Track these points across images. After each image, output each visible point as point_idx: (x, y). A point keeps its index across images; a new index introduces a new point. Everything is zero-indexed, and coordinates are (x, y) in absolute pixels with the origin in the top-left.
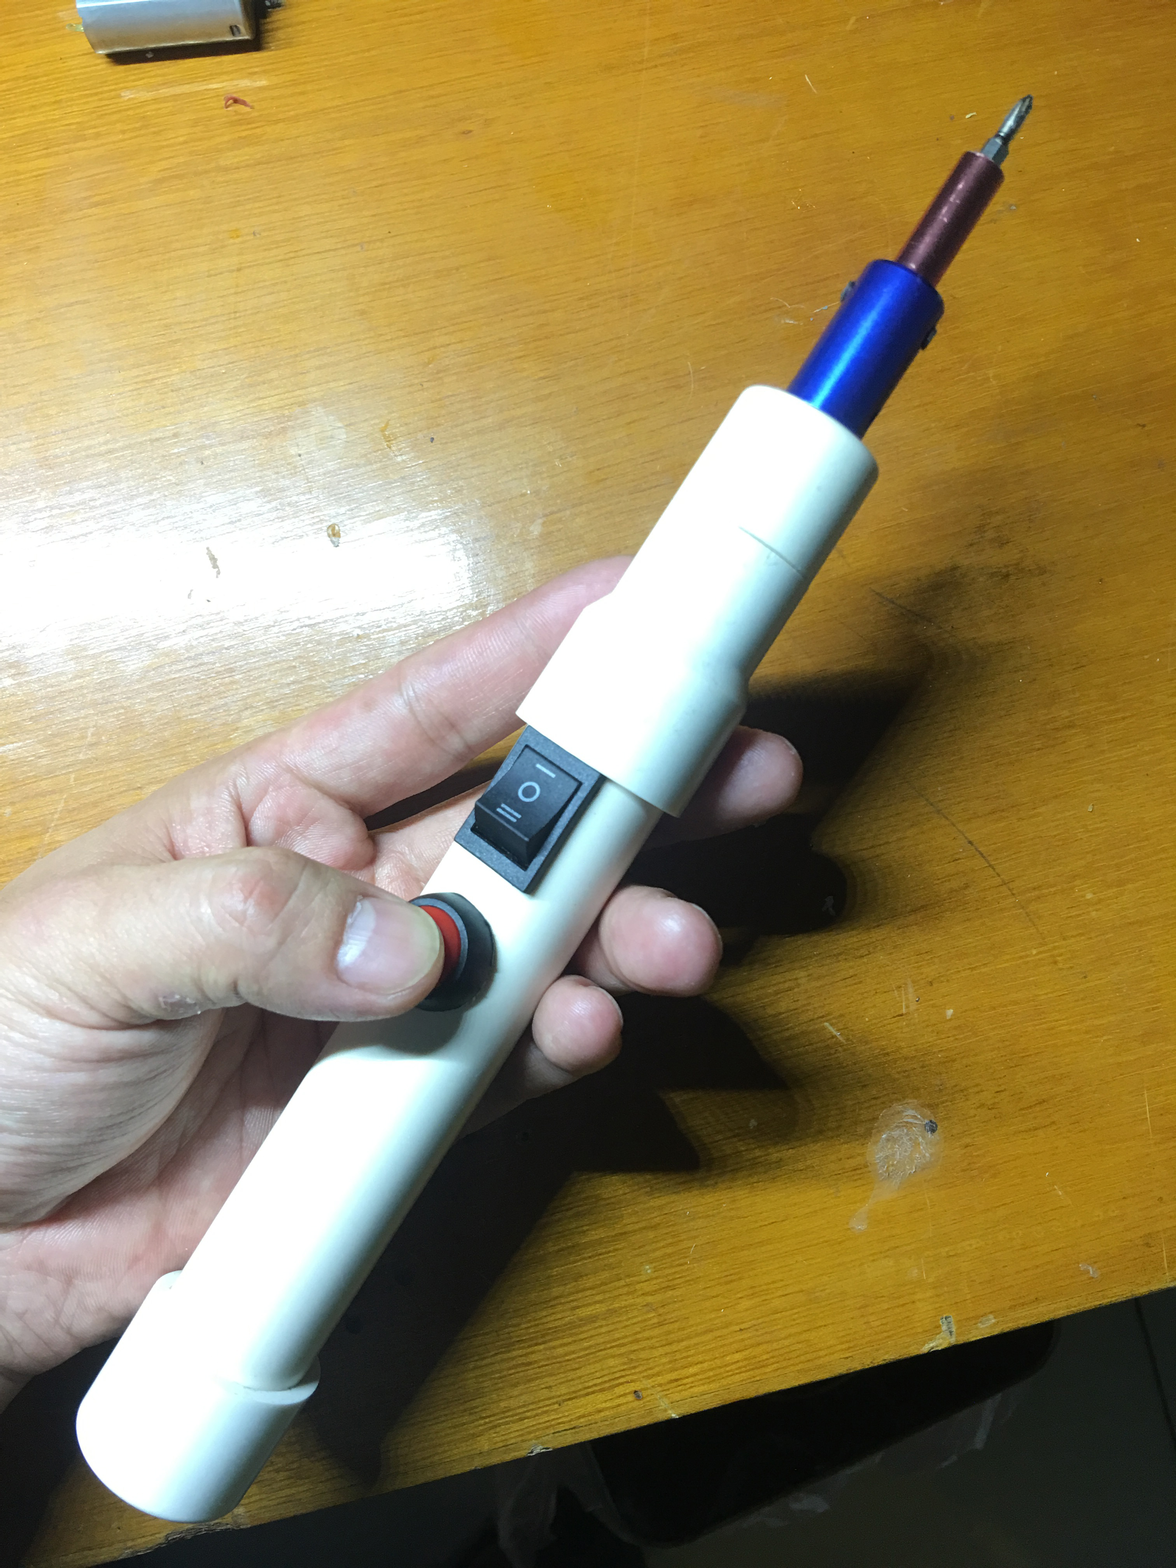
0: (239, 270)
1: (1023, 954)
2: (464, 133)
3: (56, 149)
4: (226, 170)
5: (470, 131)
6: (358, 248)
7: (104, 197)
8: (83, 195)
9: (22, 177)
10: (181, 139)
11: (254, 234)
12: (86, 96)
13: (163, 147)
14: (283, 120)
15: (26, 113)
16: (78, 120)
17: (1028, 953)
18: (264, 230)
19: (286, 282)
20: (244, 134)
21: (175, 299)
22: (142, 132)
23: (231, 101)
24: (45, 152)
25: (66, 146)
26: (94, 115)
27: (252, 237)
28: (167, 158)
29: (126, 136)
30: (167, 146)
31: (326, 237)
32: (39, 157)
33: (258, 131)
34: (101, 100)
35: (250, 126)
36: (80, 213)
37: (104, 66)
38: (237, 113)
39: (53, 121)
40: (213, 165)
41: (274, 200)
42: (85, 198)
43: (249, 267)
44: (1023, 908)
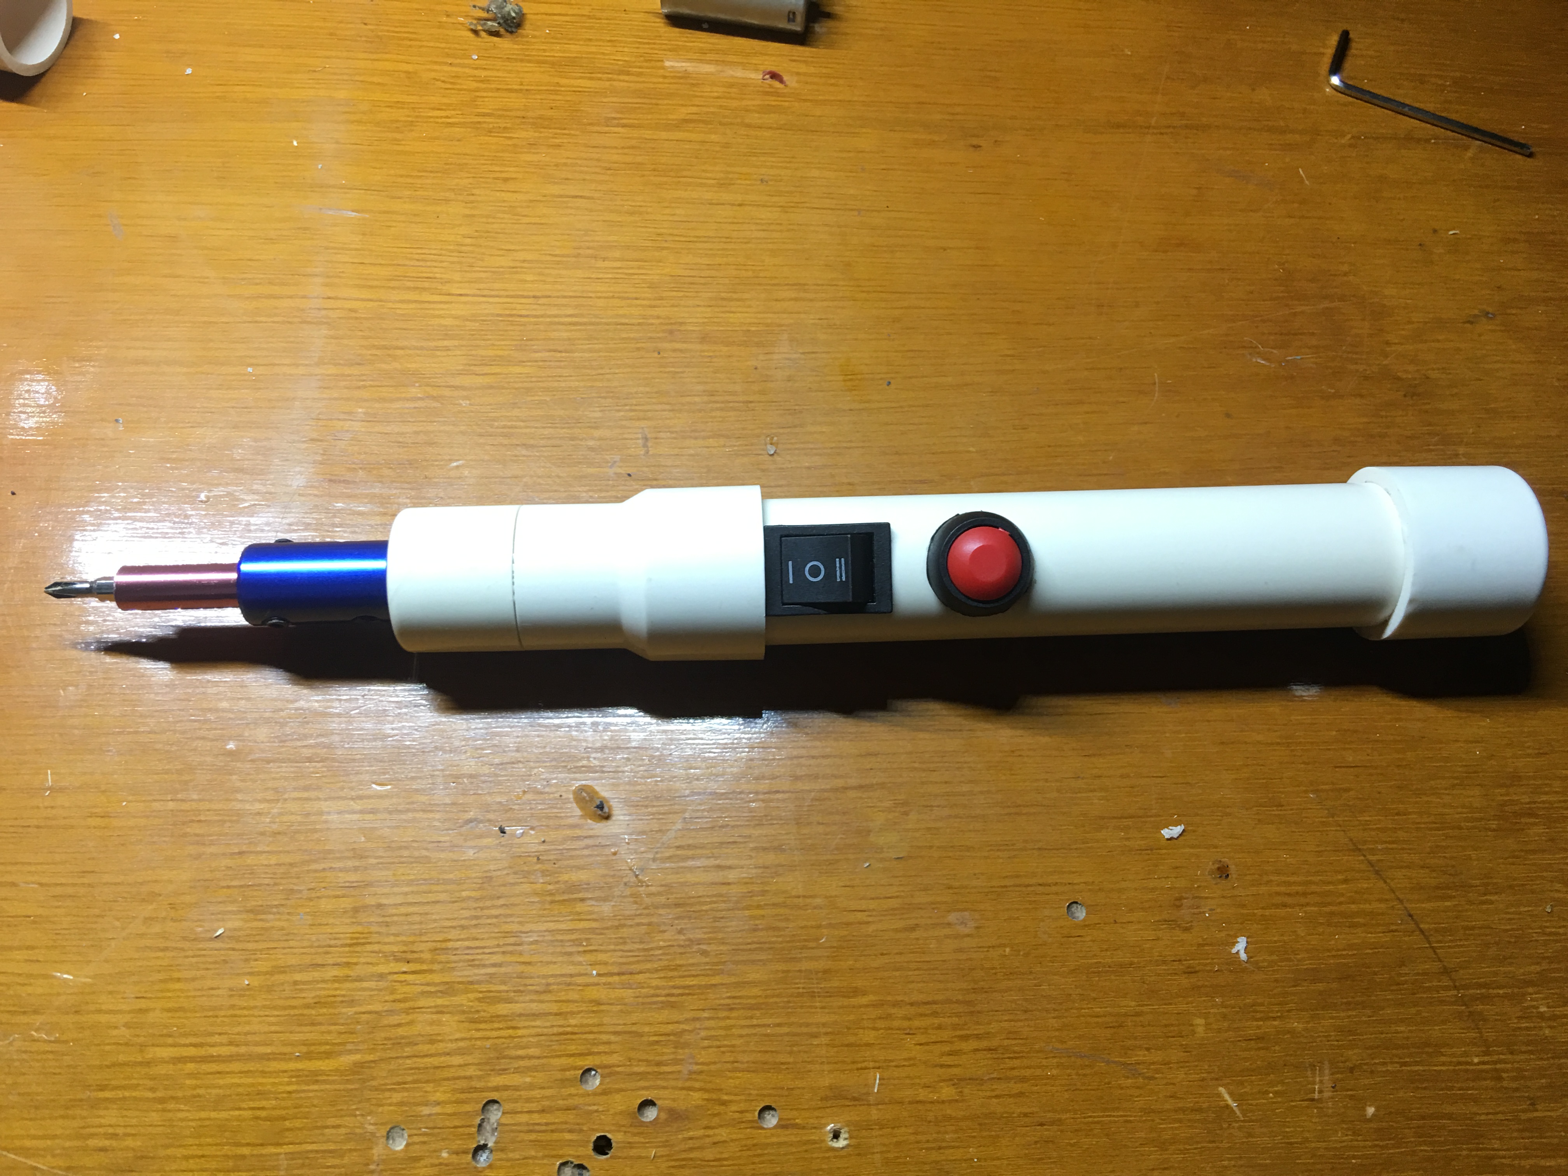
0: (740, 205)
1: (1463, 1059)
2: (974, 146)
3: (599, 75)
4: (749, 126)
5: (980, 146)
6: (856, 213)
7: (631, 121)
8: (613, 115)
9: (563, 89)
10: (716, 94)
11: (762, 180)
12: (639, 43)
13: (697, 96)
14: (811, 101)
15: (581, 43)
16: (627, 59)
17: (1469, 1059)
18: (771, 180)
19: (781, 224)
20: (774, 103)
21: (674, 215)
22: (681, 81)
23: (767, 76)
24: (589, 75)
25: (610, 76)
26: (642, 59)
27: (759, 182)
28: (698, 106)
29: (666, 81)
30: (701, 97)
31: (827, 198)
32: (581, 78)
33: (787, 104)
34: (652, 49)
35: (780, 99)
36: (607, 129)
37: (662, 25)
38: (771, 86)
39: (603, 54)
40: (739, 120)
41: (788, 160)
42: (615, 118)
43: (750, 205)
44: (1465, 1005)
